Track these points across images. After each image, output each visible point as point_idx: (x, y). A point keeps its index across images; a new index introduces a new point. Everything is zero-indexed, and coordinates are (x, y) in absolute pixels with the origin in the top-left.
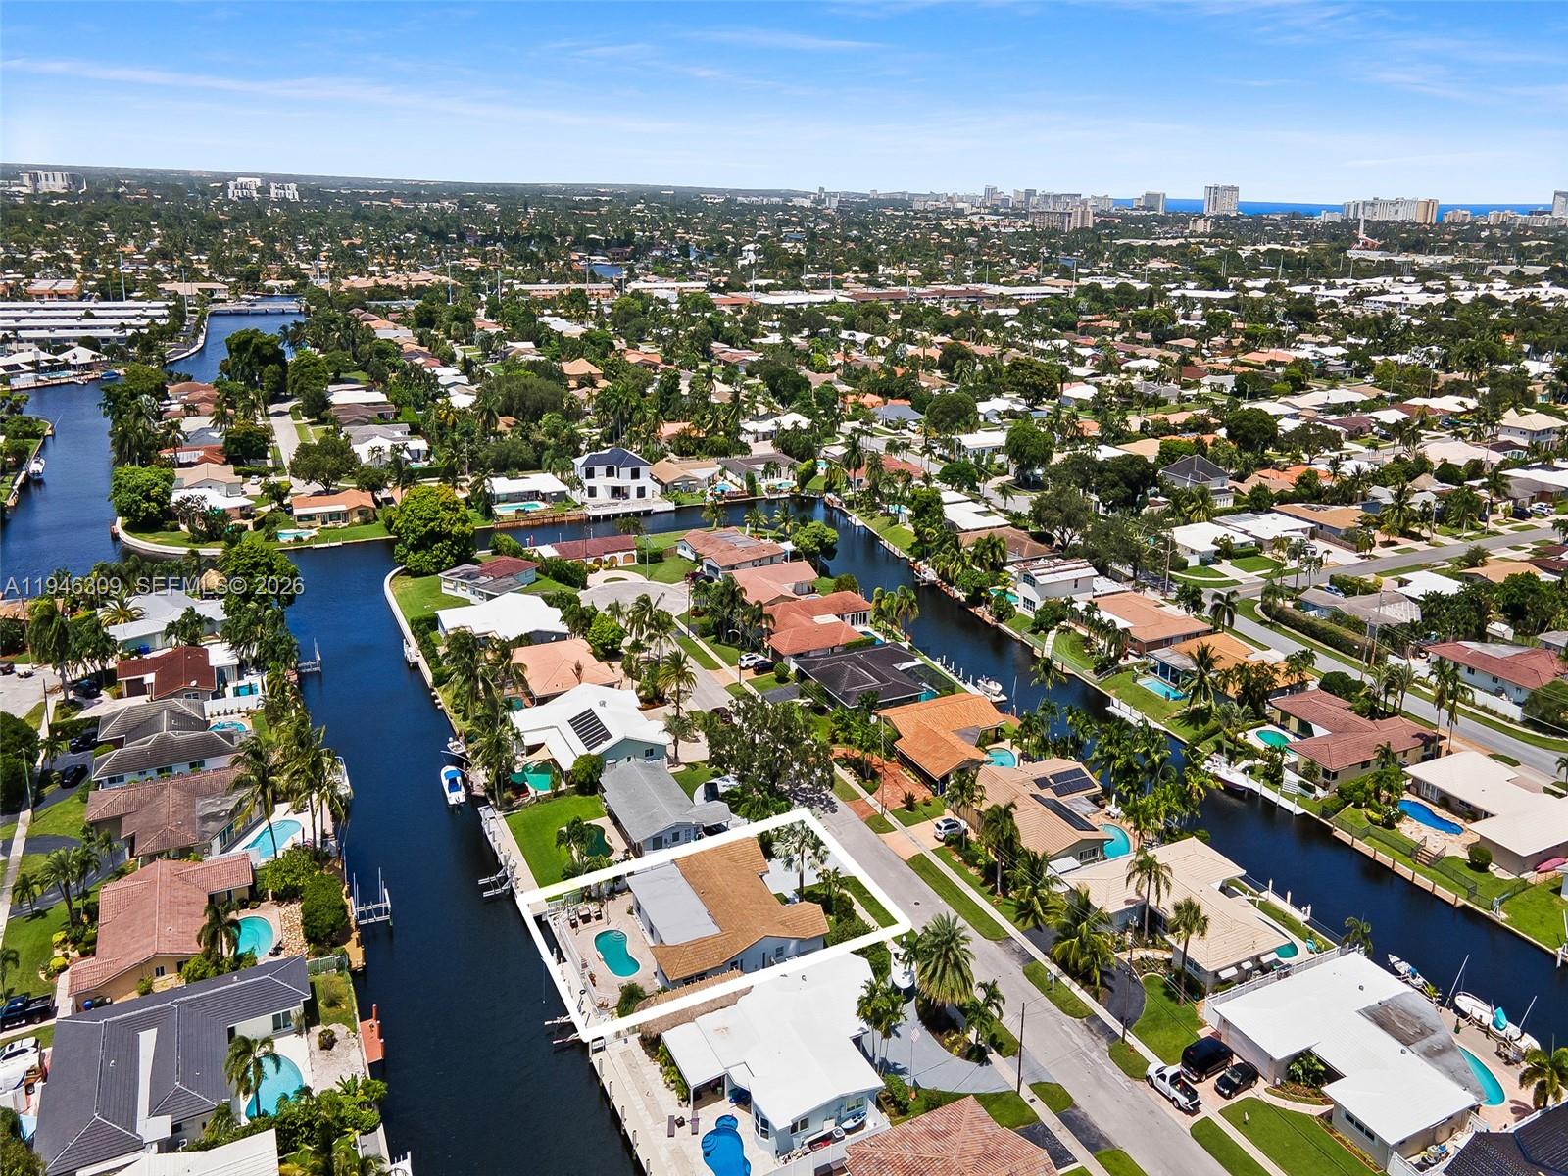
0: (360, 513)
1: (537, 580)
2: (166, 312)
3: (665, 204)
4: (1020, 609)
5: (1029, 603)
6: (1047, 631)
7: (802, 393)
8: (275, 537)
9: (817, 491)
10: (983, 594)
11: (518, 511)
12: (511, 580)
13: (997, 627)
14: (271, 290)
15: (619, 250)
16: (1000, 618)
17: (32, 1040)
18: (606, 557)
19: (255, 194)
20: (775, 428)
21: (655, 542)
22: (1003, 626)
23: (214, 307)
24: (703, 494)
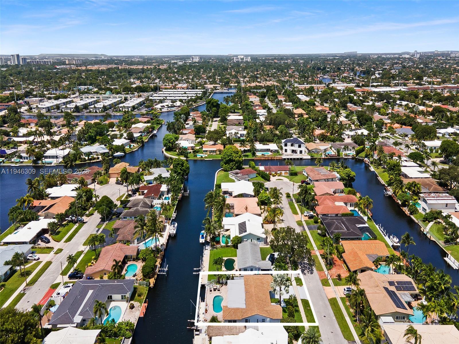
0: (219, 151)
1: (257, 177)
2: (201, 93)
3: (356, 59)
4: (421, 211)
5: (424, 209)
6: (429, 222)
7: (369, 122)
8: (196, 156)
9: (362, 157)
10: (407, 203)
11: (262, 155)
12: (247, 176)
13: (410, 216)
14: (231, 86)
15: (333, 74)
16: (411, 213)
17: (72, 284)
18: (279, 172)
19: (240, 60)
20: (355, 134)
21: (297, 169)
22: (412, 216)
23: (215, 91)
24: (321, 154)
